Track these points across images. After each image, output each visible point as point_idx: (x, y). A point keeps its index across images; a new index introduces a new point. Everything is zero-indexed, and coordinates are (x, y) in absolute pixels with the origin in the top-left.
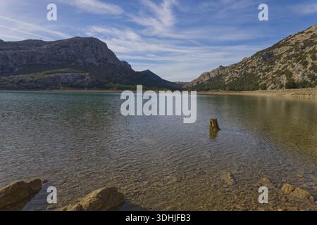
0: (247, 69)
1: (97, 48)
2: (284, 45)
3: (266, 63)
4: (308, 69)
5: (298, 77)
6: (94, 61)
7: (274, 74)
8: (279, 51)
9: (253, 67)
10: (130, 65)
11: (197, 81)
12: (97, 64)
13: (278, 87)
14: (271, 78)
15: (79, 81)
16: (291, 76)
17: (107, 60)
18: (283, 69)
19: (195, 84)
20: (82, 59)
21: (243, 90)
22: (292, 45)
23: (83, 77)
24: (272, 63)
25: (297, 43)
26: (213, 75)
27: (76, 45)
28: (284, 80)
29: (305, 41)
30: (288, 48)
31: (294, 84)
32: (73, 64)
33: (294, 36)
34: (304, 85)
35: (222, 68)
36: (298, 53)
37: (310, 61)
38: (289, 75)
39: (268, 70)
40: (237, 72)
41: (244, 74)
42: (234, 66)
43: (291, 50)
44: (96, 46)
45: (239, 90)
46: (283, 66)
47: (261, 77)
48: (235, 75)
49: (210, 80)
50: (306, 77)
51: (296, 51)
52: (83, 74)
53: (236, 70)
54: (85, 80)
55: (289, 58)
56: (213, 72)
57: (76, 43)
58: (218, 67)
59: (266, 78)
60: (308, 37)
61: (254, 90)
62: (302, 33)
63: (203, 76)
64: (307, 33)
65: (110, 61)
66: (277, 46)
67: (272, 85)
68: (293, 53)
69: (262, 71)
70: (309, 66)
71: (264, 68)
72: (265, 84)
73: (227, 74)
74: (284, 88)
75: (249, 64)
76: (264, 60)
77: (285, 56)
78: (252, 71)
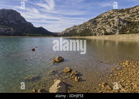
0: (86, 27)
1: (15, 15)
2: (100, 17)
3: (93, 25)
4: (111, 27)
5: (108, 31)
6: (14, 22)
7: (98, 29)
8: (98, 20)
9: (89, 26)
10: (32, 24)
11: (65, 32)
12: (16, 23)
13: (101, 34)
14: (97, 31)
15: (8, 32)
16: (106, 30)
17: (21, 21)
18: (101, 27)
19: (64, 33)
20: (7, 21)
21: (86, 36)
22: (103, 18)
23: (10, 30)
24: (96, 25)
25: (105, 17)
26: (71, 29)
27: (3, 13)
28: (103, 32)
29: (108, 16)
30: (102, 19)
31: (107, 33)
32: (2, 23)
33: (103, 14)
34: (111, 34)
35: (75, 26)
36: (106, 21)
37: (112, 24)
38: (105, 30)
39: (95, 27)
40: (82, 28)
41: (85, 29)
42: (81, 26)
43: (103, 20)
44: (14, 14)
45: (84, 36)
46: (101, 26)
47: (93, 31)
48: (81, 29)
49: (70, 31)
50: (111, 30)
51: (105, 20)
52: (9, 28)
53: (81, 27)
54: (11, 31)
55: (103, 23)
56: (71, 28)
57: (3, 12)
58: (73, 26)
59: (95, 31)
60: (109, 14)
61: (91, 36)
62: (106, 13)
63: (67, 29)
64: (108, 13)
65: (22, 22)
66: (97, 18)
67: (98, 34)
68: (104, 21)
69: (92, 28)
70: (112, 26)
71: (93, 27)
72: (95, 33)
73: (78, 29)
74: (103, 35)
75: (87, 25)
76: (93, 23)
77: (101, 22)
78: (88, 28)
